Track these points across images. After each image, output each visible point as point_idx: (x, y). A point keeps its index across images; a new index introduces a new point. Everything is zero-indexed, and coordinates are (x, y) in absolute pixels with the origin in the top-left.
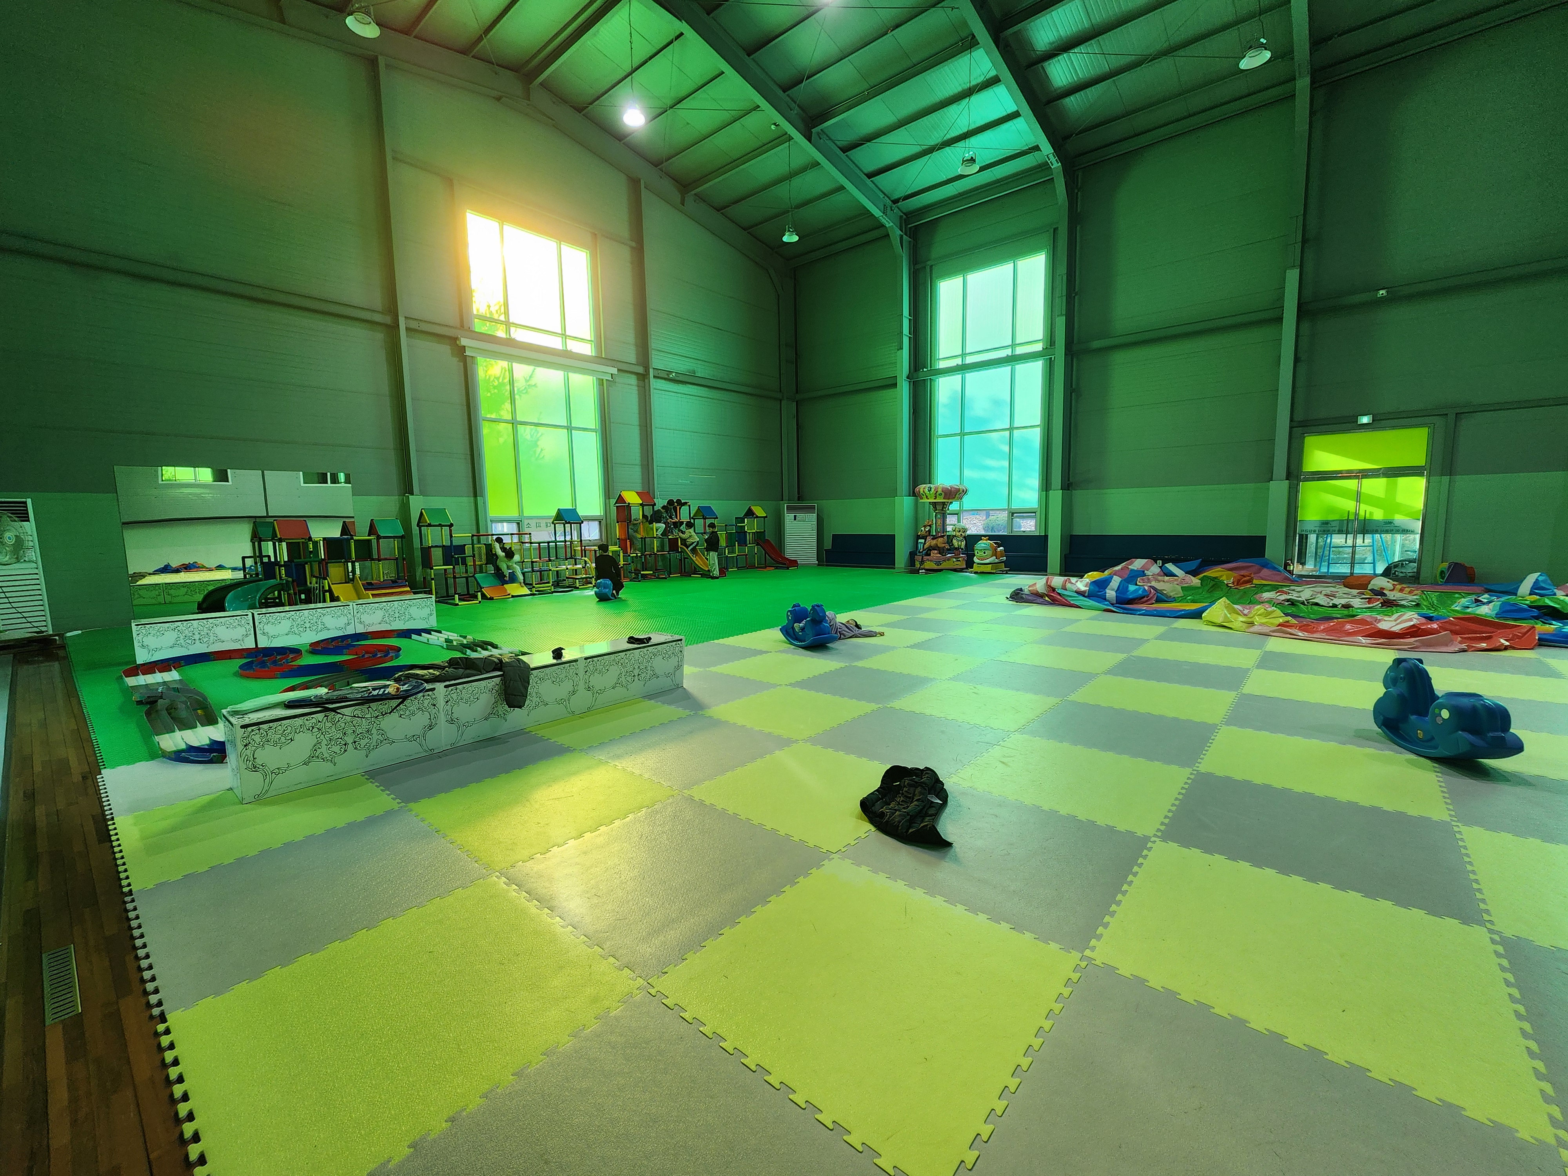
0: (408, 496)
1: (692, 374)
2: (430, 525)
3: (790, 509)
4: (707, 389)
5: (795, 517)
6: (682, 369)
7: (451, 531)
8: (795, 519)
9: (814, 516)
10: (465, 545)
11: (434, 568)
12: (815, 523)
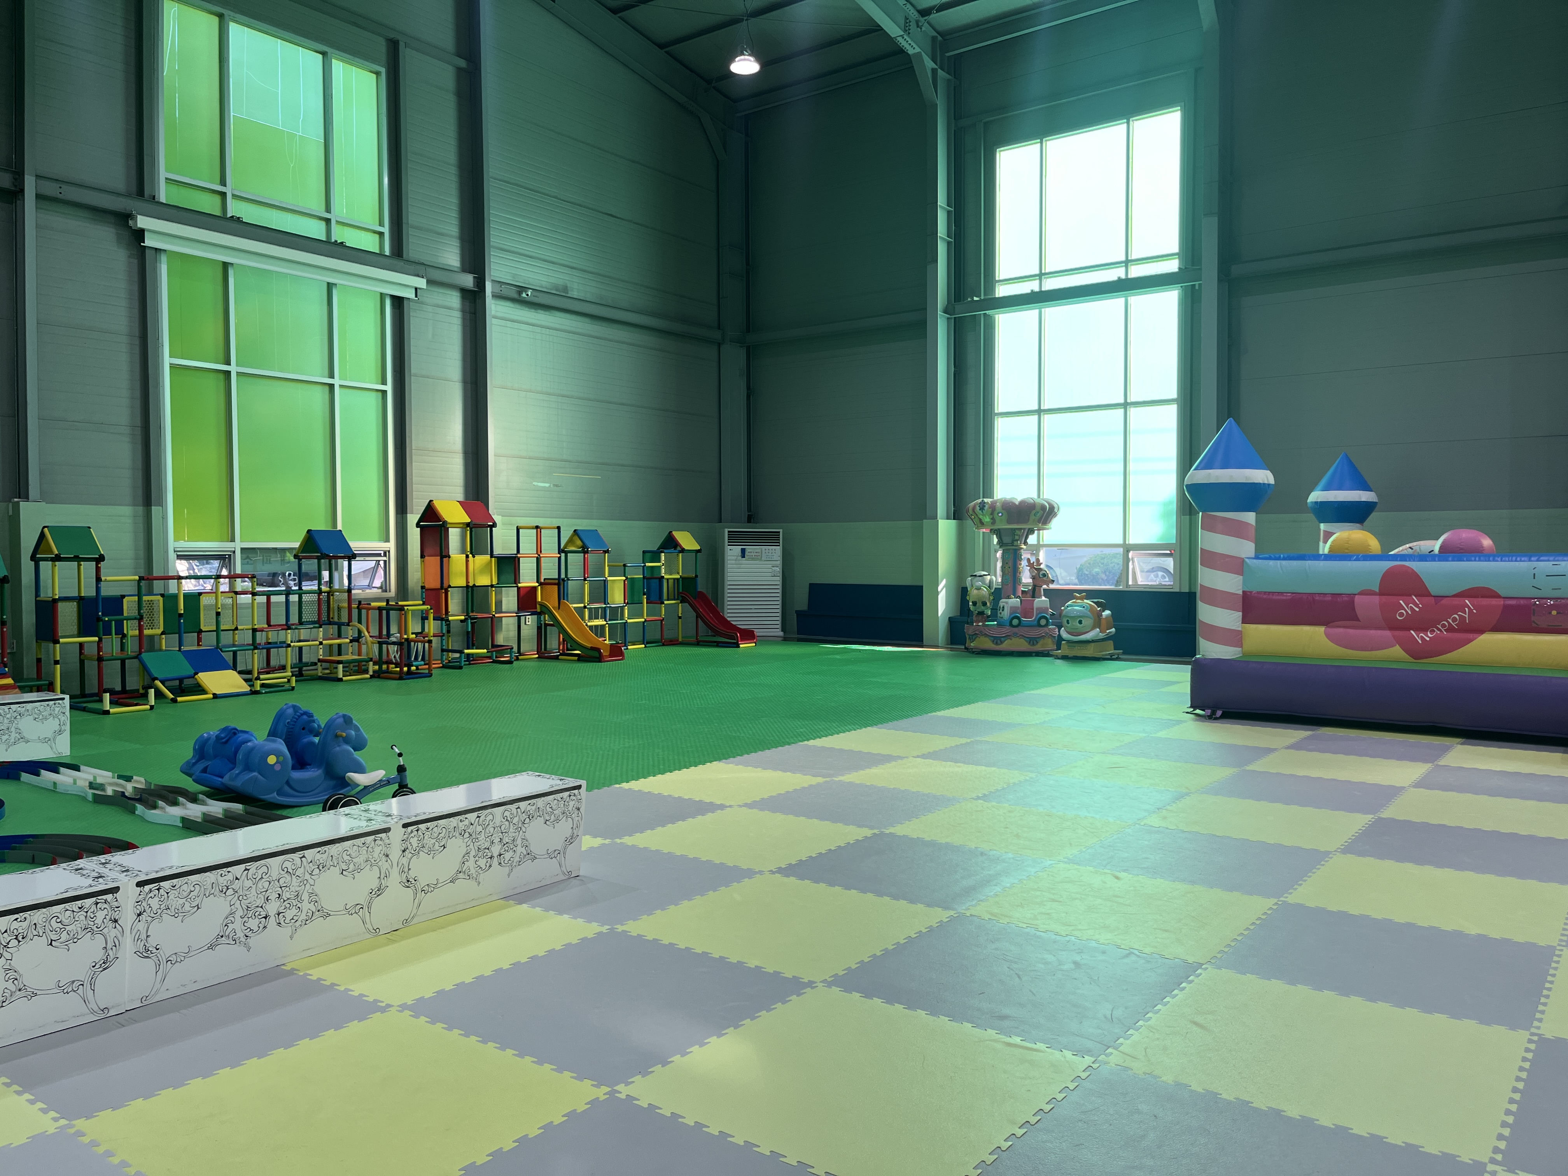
0: (18, 502)
1: (562, 292)
2: (58, 558)
3: (734, 538)
4: (587, 320)
5: (743, 551)
6: (544, 284)
7: (98, 570)
8: (743, 556)
9: (776, 552)
10: (123, 597)
11: (61, 640)
12: (779, 563)
